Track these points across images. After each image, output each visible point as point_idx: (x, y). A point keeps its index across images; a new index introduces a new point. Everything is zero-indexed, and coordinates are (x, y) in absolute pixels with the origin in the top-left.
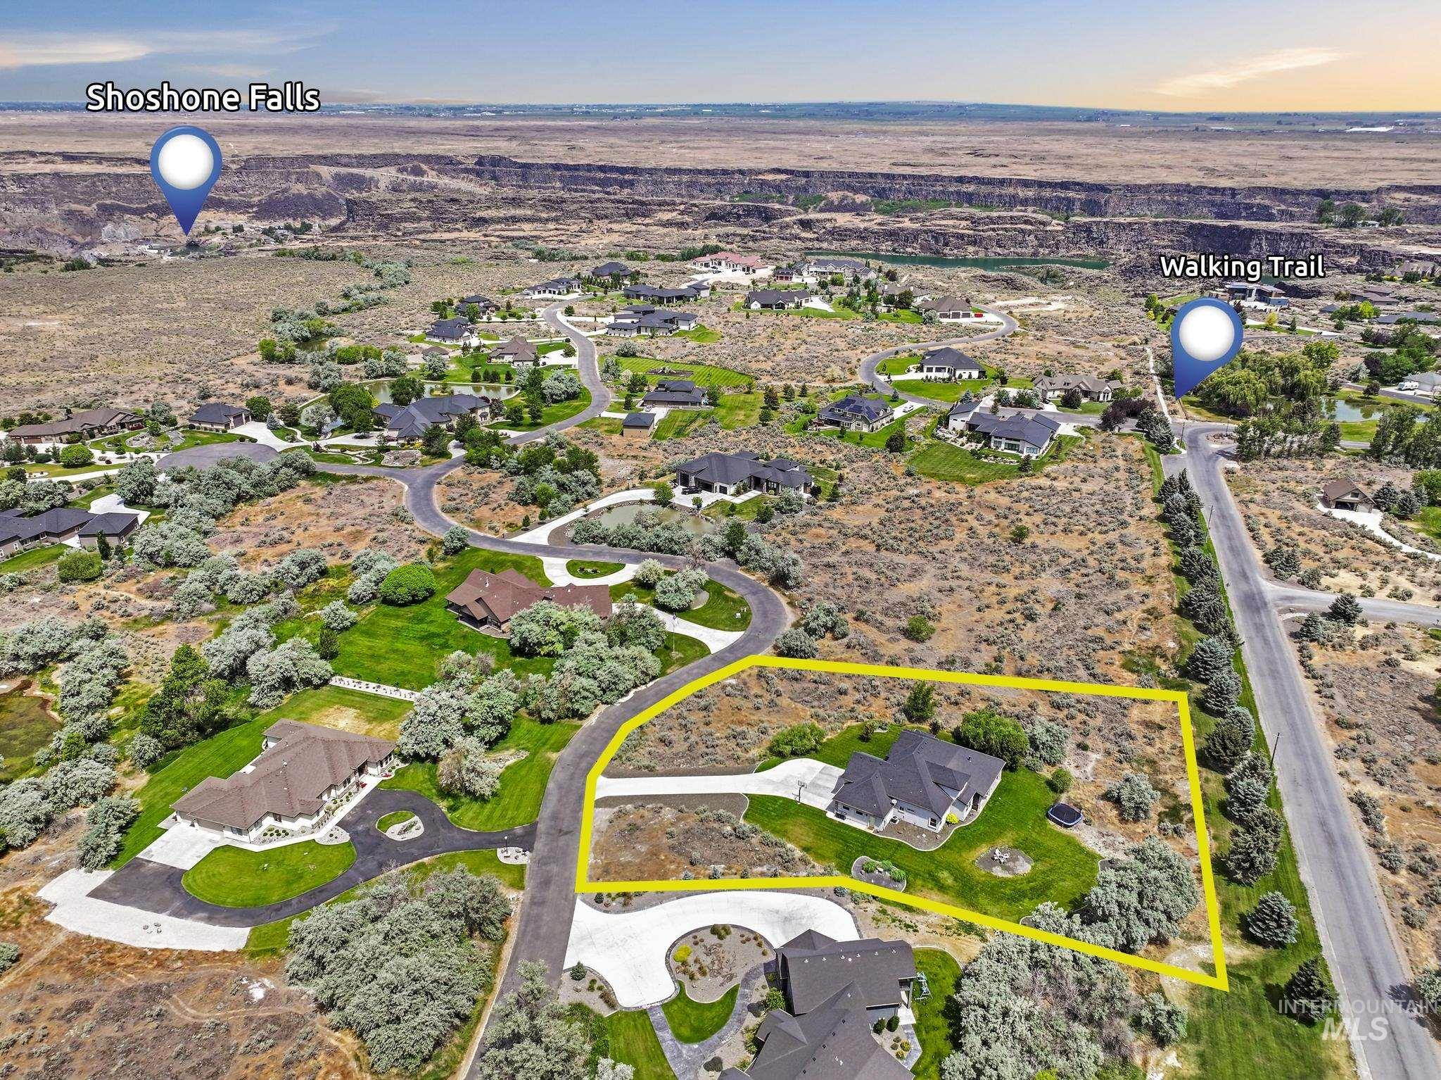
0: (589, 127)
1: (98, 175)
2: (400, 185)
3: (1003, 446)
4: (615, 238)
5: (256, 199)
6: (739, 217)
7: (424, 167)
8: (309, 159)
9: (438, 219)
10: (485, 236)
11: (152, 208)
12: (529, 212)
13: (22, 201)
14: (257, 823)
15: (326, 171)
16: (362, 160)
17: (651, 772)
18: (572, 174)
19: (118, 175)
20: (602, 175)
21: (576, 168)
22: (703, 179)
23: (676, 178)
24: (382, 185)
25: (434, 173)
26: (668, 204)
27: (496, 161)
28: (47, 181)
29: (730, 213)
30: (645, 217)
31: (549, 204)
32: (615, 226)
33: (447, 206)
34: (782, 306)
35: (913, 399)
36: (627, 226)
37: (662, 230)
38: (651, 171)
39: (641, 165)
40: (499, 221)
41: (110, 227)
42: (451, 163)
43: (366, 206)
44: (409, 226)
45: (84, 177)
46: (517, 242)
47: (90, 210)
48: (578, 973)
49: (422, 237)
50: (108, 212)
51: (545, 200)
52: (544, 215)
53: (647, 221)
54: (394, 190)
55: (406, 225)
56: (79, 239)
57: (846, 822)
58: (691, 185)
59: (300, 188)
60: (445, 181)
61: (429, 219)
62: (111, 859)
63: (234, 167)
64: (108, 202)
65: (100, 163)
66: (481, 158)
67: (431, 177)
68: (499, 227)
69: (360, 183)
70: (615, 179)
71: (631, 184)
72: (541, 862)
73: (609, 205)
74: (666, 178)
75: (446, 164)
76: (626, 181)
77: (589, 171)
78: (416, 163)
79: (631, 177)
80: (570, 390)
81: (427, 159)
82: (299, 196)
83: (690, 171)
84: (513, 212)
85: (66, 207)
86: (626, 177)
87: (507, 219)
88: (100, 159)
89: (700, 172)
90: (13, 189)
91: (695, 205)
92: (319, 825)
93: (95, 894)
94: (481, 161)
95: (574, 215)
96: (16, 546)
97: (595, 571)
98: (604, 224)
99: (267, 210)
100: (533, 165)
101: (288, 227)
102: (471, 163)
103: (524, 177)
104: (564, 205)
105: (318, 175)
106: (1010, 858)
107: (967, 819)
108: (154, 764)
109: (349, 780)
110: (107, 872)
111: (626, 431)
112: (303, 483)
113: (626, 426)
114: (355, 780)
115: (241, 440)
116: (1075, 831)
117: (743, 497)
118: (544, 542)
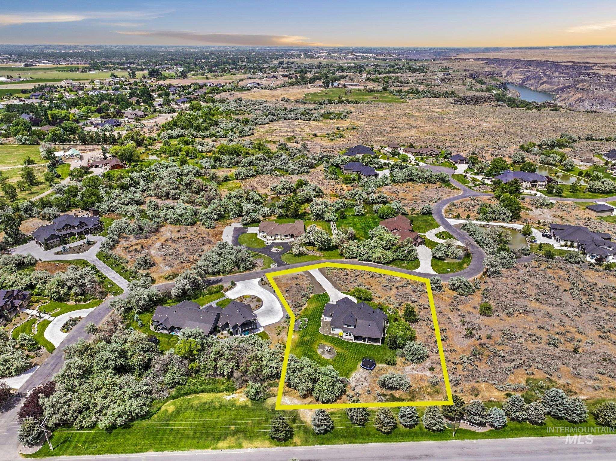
14: (265, 232)
48: (234, 284)
62: (245, 224)
72: (273, 269)
92: (270, 240)
93: (235, 229)
97: (444, 237)
106: (329, 352)
107: (346, 339)
108: (280, 217)
109: (287, 236)
110: (242, 226)
111: (586, 209)
112: (438, 183)
113: (587, 208)
114: (289, 237)
115: (452, 168)
116: (361, 370)
117: (565, 248)
118: (452, 224)
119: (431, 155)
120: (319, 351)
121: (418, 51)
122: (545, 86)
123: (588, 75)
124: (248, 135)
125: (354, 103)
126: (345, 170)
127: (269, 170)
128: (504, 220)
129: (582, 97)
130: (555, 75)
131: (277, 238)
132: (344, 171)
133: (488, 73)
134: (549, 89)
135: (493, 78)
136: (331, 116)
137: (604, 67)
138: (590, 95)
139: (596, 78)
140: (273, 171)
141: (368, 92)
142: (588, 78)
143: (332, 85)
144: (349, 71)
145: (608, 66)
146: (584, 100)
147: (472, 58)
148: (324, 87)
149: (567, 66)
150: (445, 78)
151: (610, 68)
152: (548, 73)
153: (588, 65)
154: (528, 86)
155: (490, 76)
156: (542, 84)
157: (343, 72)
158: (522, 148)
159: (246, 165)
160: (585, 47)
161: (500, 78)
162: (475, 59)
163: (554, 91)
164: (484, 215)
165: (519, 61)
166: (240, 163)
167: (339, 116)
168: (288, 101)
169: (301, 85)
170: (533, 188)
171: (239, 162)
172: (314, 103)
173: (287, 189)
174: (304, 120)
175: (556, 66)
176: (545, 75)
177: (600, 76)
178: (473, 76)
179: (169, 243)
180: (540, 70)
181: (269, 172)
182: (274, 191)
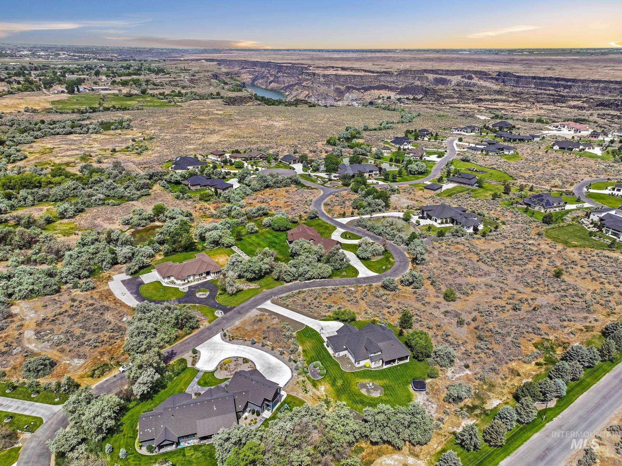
0: (572, 59)
1: (349, 75)
2: (460, 83)
3: (610, 233)
4: (542, 112)
5: (400, 86)
6: (618, 105)
7: (473, 76)
8: (426, 71)
9: (461, 98)
10: (479, 107)
11: (363, 88)
12: (504, 97)
13: (324, 84)
14: (169, 277)
15: (431, 77)
16: (447, 72)
17: (287, 307)
18: (540, 81)
19: (355, 76)
20: (556, 82)
21: (544, 78)
22: (612, 86)
23: (596, 85)
24: (453, 83)
25: (477, 79)
26: (577, 97)
27: (506, 74)
28: (332, 77)
29: (612, 104)
30: (563, 103)
31: (515, 94)
32: (544, 107)
33: (467, 93)
34: (571, 150)
35: (589, 202)
36: (552, 107)
37: (569, 110)
38: (583, 81)
39: (578, 78)
40: (488, 100)
41: (347, 94)
42: (486, 75)
43: (433, 91)
44: (448, 100)
45: (344, 76)
46: (491, 110)
47: (343, 88)
48: (195, 352)
49: (451, 105)
50: (348, 89)
51: (513, 92)
52: (511, 99)
53: (563, 105)
54: (457, 85)
55: (447, 100)
56: (337, 98)
57: (328, 349)
58: (605, 88)
59: (418, 83)
60: (482, 83)
61: (457, 98)
62: (132, 274)
63: (396, 73)
64: (349, 85)
65: (352, 71)
66: (500, 72)
67: (475, 80)
68: (487, 103)
69: (444, 82)
70: (562, 85)
71: (570, 87)
72: (223, 318)
73: (545, 96)
74: (591, 85)
75: (483, 75)
76: (568, 86)
77: (550, 80)
78: (470, 74)
79: (571, 84)
80: (419, 170)
81: (475, 72)
82: (417, 86)
83: (606, 81)
84: (497, 97)
85: (336, 87)
86: (568, 84)
87: (492, 100)
88: (352, 69)
89: (612, 82)
90: (322, 79)
91: (592, 99)
92: (183, 284)
93: (123, 282)
94: (499, 74)
95: (526, 100)
96: (199, 187)
97: (350, 237)
98: (539, 105)
99: (403, 91)
100: (523, 76)
101: (407, 98)
102: (494, 75)
103: (517, 82)
104: (522, 95)
105: (427, 78)
106: (376, 389)
107: (375, 368)
108: (167, 254)
109: (202, 274)
110: (129, 277)
111: (425, 190)
112: (293, 186)
113: (425, 188)
114: (204, 275)
115: (290, 168)
116: (417, 393)
117: (443, 226)
118: (345, 223)
119: (261, 158)
120: (364, 391)
121: (139, 51)
122: (273, 85)
123: (309, 74)
124: (21, 160)
125: (123, 110)
126: (193, 186)
127: (100, 199)
128: (380, 210)
129: (309, 94)
130: (279, 74)
131: (189, 280)
132: (192, 188)
133: (227, 74)
134: (278, 87)
135: (232, 78)
136: (113, 127)
137: (317, 67)
138: (315, 92)
139: (316, 77)
140: (104, 200)
141: (127, 96)
142: (309, 78)
143: (78, 90)
144: (80, 73)
145: (320, 67)
146: (311, 96)
147: (203, 59)
148: (69, 93)
149: (287, 66)
150: (192, 79)
151: (321, 69)
152: (273, 73)
153: (304, 66)
154: (259, 85)
155: (229, 76)
156: (270, 83)
157: (73, 74)
158: (329, 143)
159: (59, 198)
160: (288, 50)
161: (238, 78)
162: (207, 60)
163: (282, 89)
164: (364, 209)
165: (246, 62)
166: (48, 197)
167: (121, 125)
168: (34, 111)
169: (33, 91)
170: (371, 177)
171: (45, 196)
172: (73, 112)
173: (145, 219)
174: (81, 134)
175: (279, 67)
176: (271, 75)
177: (319, 75)
178: (216, 76)
179: (45, 326)
180: (265, 70)
181: (101, 202)
182: (127, 224)
